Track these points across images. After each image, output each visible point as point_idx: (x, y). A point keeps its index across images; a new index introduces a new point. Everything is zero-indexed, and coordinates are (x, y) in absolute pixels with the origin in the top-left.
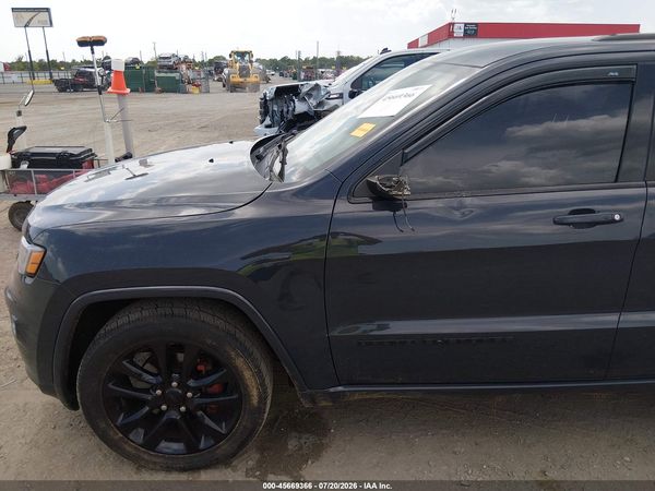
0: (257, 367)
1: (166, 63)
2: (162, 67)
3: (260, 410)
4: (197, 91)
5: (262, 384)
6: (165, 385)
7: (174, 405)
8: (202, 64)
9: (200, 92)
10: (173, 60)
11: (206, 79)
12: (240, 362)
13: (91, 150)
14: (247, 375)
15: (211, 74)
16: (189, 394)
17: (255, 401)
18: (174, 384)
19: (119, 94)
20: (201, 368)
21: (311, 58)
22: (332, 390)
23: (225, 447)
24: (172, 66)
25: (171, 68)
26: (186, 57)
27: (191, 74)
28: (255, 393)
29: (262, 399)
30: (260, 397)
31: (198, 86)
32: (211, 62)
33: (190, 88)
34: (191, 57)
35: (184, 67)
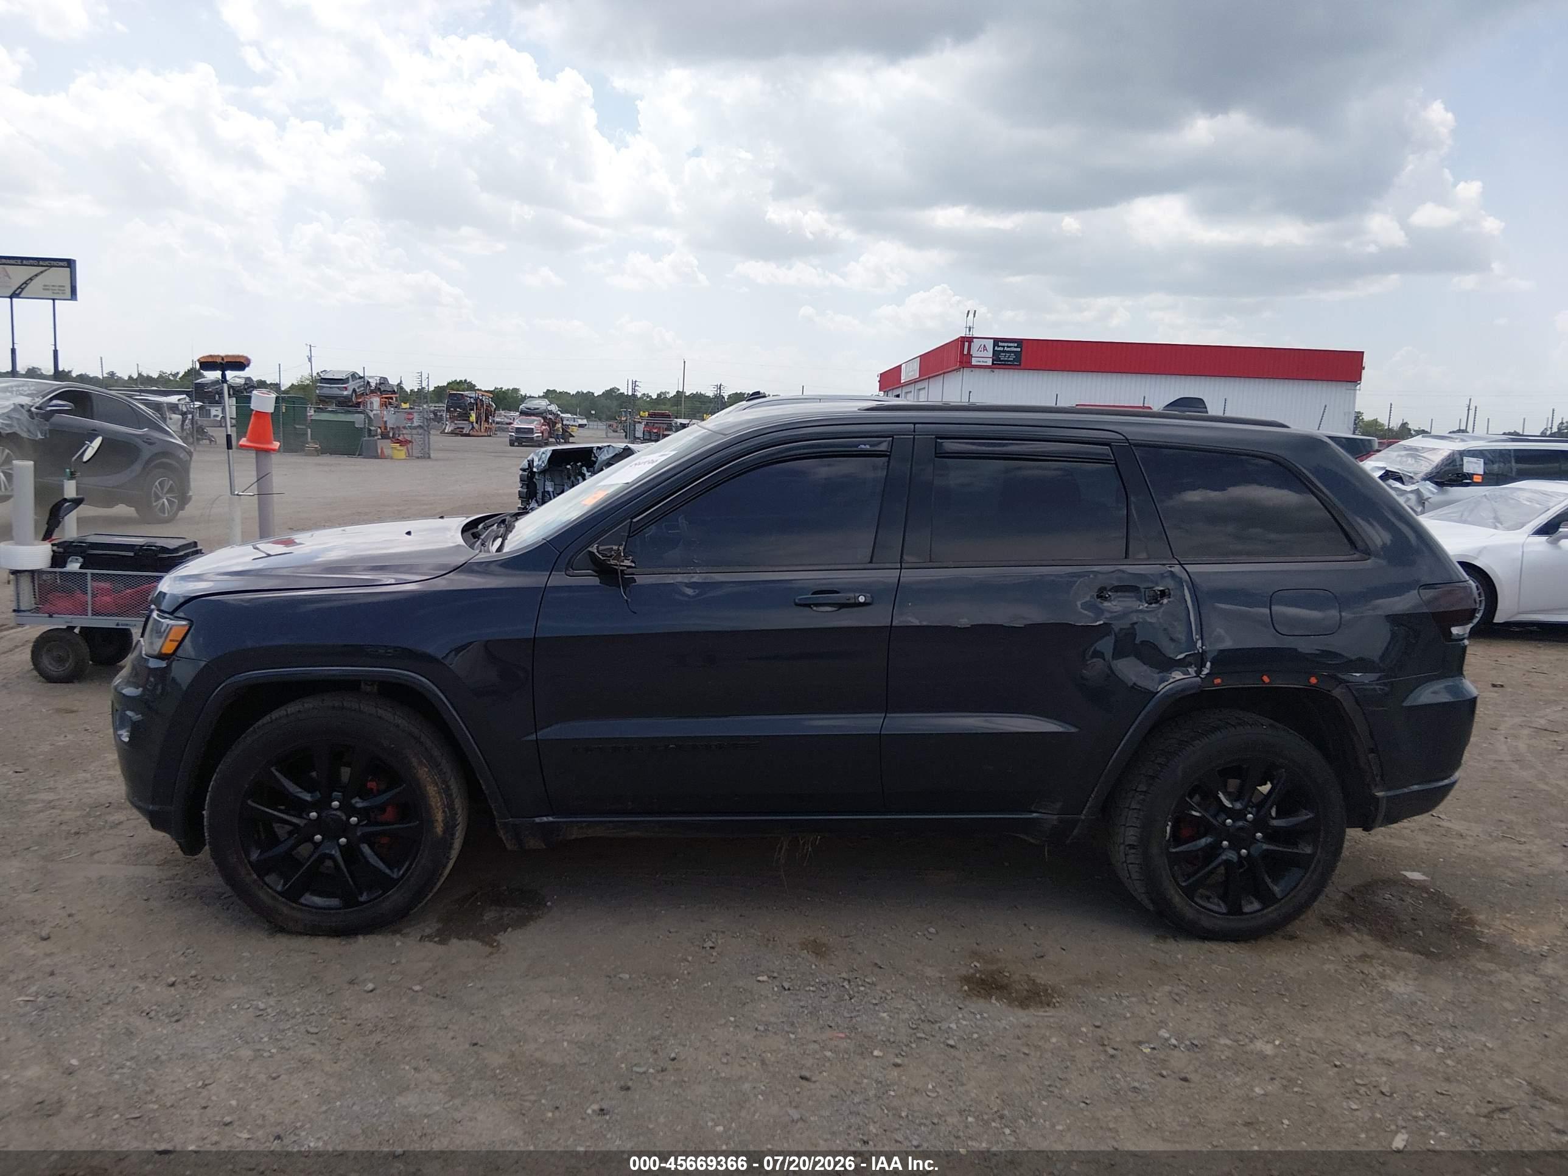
0: (445, 782)
1: (334, 390)
2: (325, 400)
3: (446, 843)
4: (401, 452)
5: (450, 806)
6: (322, 805)
7: (331, 835)
8: (420, 396)
9: (409, 455)
10: (351, 385)
11: (424, 428)
12: (423, 773)
13: (195, 544)
14: (431, 790)
15: (438, 418)
16: (354, 820)
17: (439, 829)
18: (336, 804)
19: (258, 450)
20: (372, 785)
21: (672, 393)
22: (537, 820)
23: (395, 898)
24: (348, 399)
25: (348, 404)
26: (383, 381)
27: (390, 417)
28: (440, 816)
29: (450, 828)
30: (446, 823)
31: (402, 443)
32: (440, 391)
33: (385, 446)
34: (393, 381)
35: (376, 401)
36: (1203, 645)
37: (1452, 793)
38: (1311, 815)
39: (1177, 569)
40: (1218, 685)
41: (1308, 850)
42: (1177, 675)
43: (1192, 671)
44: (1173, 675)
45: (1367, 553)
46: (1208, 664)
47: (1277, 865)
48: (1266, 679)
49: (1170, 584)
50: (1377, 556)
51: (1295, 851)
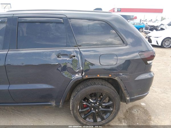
36: (82, 68)
37: (146, 96)
38: (112, 103)
39: (77, 50)
40: (87, 77)
41: (112, 109)
42: (77, 75)
43: (80, 74)
44: (76, 75)
45: (127, 45)
46: (84, 73)
47: (105, 112)
48: (98, 75)
49: (75, 54)
50: (129, 45)
51: (109, 110)
